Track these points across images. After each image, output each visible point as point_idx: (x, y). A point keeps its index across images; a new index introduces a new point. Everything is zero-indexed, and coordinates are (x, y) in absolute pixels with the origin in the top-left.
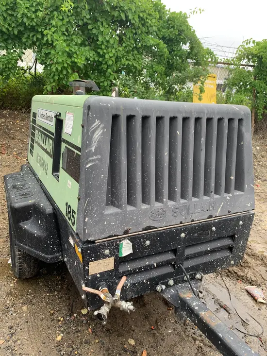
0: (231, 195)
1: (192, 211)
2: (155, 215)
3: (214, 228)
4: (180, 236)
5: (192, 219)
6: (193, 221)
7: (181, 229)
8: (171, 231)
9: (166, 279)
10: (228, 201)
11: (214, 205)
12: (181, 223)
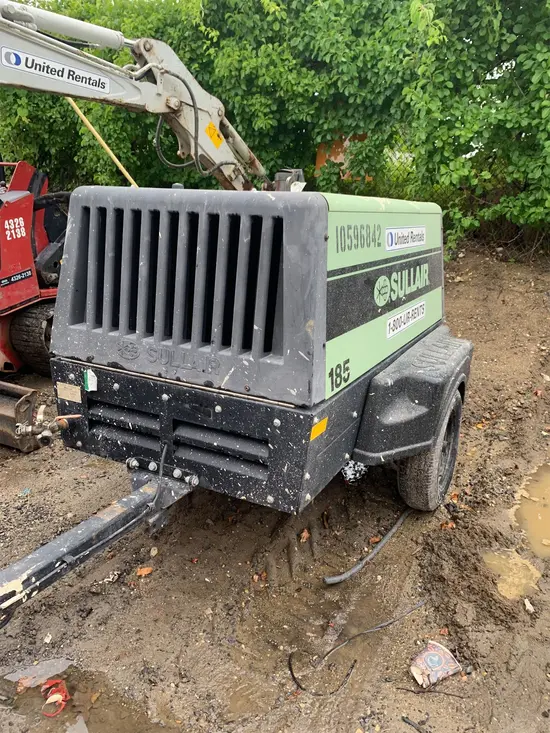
0: (252, 359)
1: (176, 363)
2: (123, 349)
3: (218, 409)
4: (161, 397)
5: (177, 375)
6: (178, 379)
7: (161, 386)
8: (146, 382)
9: (148, 457)
10: (245, 368)
11: (216, 365)
12: (160, 376)
